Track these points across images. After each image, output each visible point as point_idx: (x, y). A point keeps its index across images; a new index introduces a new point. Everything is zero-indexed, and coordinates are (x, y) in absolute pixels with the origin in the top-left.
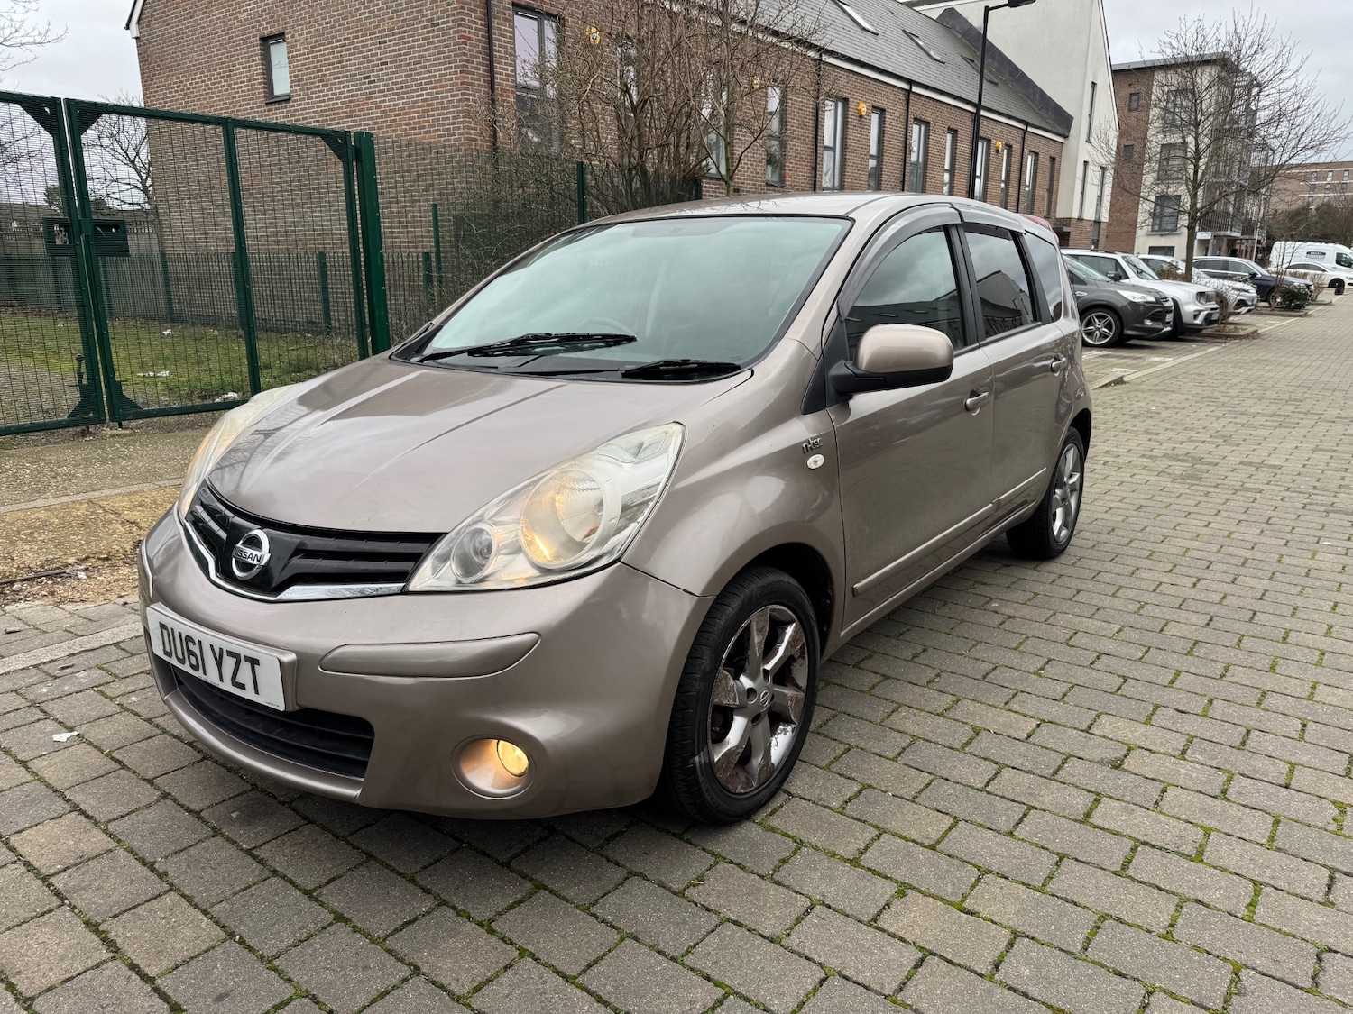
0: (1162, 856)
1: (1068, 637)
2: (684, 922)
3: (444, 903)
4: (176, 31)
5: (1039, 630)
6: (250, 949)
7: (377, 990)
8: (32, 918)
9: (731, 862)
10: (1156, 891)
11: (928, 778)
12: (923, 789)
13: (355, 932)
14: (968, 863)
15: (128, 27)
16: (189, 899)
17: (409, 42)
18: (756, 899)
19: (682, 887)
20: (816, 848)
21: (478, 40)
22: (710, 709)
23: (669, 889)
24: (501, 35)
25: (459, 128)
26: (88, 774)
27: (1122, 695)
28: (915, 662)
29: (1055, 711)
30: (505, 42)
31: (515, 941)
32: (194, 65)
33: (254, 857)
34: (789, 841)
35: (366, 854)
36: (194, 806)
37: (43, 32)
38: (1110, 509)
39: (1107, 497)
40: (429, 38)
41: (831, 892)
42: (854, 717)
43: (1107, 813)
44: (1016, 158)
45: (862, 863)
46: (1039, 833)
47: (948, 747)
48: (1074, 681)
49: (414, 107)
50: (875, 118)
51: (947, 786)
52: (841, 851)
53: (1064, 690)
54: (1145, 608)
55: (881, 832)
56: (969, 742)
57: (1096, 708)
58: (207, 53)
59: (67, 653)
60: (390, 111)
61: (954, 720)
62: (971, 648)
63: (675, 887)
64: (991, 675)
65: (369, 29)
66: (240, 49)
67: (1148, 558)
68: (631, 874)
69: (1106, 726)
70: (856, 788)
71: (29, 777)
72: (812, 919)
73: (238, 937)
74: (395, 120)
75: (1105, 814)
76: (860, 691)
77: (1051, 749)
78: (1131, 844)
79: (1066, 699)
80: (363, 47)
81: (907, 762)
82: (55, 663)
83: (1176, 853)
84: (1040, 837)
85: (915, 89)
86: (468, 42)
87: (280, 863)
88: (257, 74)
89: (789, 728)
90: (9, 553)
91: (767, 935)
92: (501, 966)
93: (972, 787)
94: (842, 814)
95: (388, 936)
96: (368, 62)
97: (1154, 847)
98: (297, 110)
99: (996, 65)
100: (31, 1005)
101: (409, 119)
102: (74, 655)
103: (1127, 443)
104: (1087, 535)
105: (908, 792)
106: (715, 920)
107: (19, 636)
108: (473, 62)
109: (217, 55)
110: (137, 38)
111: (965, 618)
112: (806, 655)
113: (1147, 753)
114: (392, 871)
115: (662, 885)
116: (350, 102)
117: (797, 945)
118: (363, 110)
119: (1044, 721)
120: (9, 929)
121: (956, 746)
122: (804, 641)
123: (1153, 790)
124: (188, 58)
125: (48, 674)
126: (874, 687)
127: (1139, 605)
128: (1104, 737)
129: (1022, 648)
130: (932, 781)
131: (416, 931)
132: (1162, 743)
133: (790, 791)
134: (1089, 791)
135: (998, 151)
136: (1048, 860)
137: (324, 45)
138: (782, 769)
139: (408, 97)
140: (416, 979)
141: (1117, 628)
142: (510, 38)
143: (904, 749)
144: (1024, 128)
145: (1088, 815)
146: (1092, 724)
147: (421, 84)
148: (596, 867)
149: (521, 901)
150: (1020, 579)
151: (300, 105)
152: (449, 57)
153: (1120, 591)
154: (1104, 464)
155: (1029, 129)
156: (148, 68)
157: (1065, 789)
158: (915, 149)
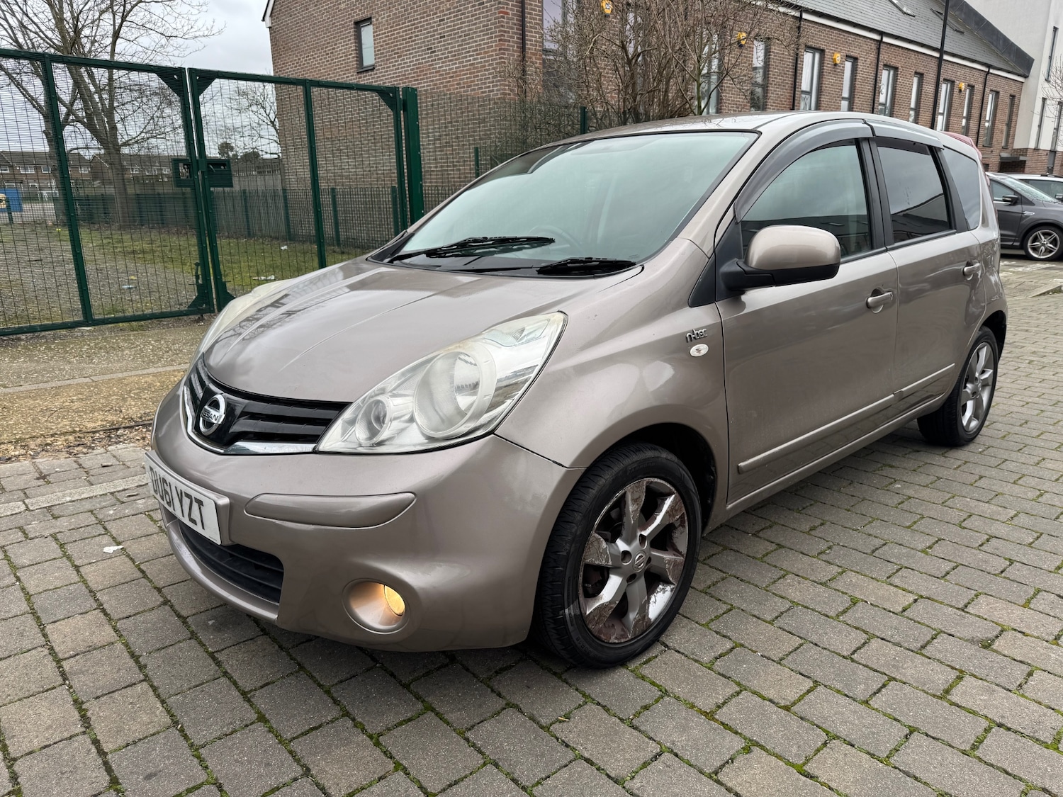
0: (1016, 740)
1: (962, 519)
2: (543, 755)
3: (346, 714)
4: (296, 21)
5: (935, 511)
6: (186, 737)
7: (270, 785)
8: (39, 693)
9: (598, 704)
10: (1003, 775)
11: (798, 641)
12: (791, 652)
13: (270, 731)
14: (818, 726)
15: (263, 20)
16: (155, 689)
17: (461, 19)
18: (611, 741)
19: (549, 722)
20: (678, 699)
21: (513, 15)
22: (582, 569)
23: (538, 723)
24: (532, 9)
25: (497, 86)
26: (119, 579)
27: (1005, 577)
28: (811, 535)
29: (933, 588)
30: (535, 15)
31: (394, 755)
32: (308, 46)
33: (214, 659)
34: (655, 689)
35: (299, 665)
36: (184, 613)
37: (209, 28)
38: (1027, 403)
39: (1026, 393)
40: (476, 15)
41: (680, 741)
42: (742, 580)
43: (967, 693)
44: (977, 97)
45: (717, 717)
46: (894, 704)
47: (824, 615)
48: (960, 561)
49: (463, 70)
50: (848, 65)
51: (815, 650)
52: (700, 704)
53: (948, 568)
54: (1044, 497)
55: (742, 688)
56: (844, 612)
57: (977, 588)
58: (317, 36)
59: (136, 485)
60: (446, 74)
61: (836, 590)
62: (867, 524)
63: (544, 721)
64: (880, 551)
65: (432, 11)
66: (340, 32)
67: (1056, 449)
68: (509, 705)
69: (983, 606)
70: (729, 645)
71: (77, 579)
72: (658, 765)
73: (180, 726)
74: (449, 82)
75: (965, 692)
76: (754, 558)
77: (923, 624)
78: (985, 724)
79: (948, 577)
80: (427, 25)
81: (782, 626)
82: (126, 492)
83: (1031, 738)
84: (895, 709)
85: (886, 39)
86: (506, 16)
87: (232, 666)
88: (352, 50)
89: (668, 588)
90: (120, 407)
91: (613, 775)
92: (376, 776)
93: (839, 654)
94: (709, 669)
95: (294, 738)
96: (431, 36)
97: (1009, 729)
98: (379, 77)
99: (963, 16)
100: (13, 765)
101: (460, 80)
102: (141, 486)
103: (1055, 345)
104: (999, 426)
105: (776, 654)
106: (571, 755)
107: (110, 469)
108: (509, 32)
109: (324, 37)
110: (270, 28)
111: (867, 497)
112: (687, 524)
113: (1020, 635)
114: (315, 682)
115: (532, 719)
116: (417, 68)
117: (638, 789)
118: (426, 74)
119: (922, 597)
120: (19, 700)
121: (832, 614)
122: (684, 511)
123: (1019, 672)
124: (304, 41)
125: (118, 500)
126: (767, 554)
127: (1038, 493)
128: (979, 616)
129: (915, 527)
130: (801, 645)
131: (317, 736)
132: (1037, 626)
133: (667, 643)
134: (953, 668)
135: (960, 91)
136: (898, 732)
137: (399, 25)
138: (659, 624)
139: (459, 63)
140: (304, 779)
141: (1012, 513)
142: (539, 11)
143: (782, 613)
144: (987, 70)
145: (947, 691)
146: (969, 603)
147: (469, 52)
148: (480, 696)
149: (410, 720)
150: (927, 463)
151: (382, 72)
152: (491, 29)
153: (1022, 479)
154: (1029, 363)
155: (991, 71)
156: (277, 50)
157: (929, 663)
158: (884, 91)
